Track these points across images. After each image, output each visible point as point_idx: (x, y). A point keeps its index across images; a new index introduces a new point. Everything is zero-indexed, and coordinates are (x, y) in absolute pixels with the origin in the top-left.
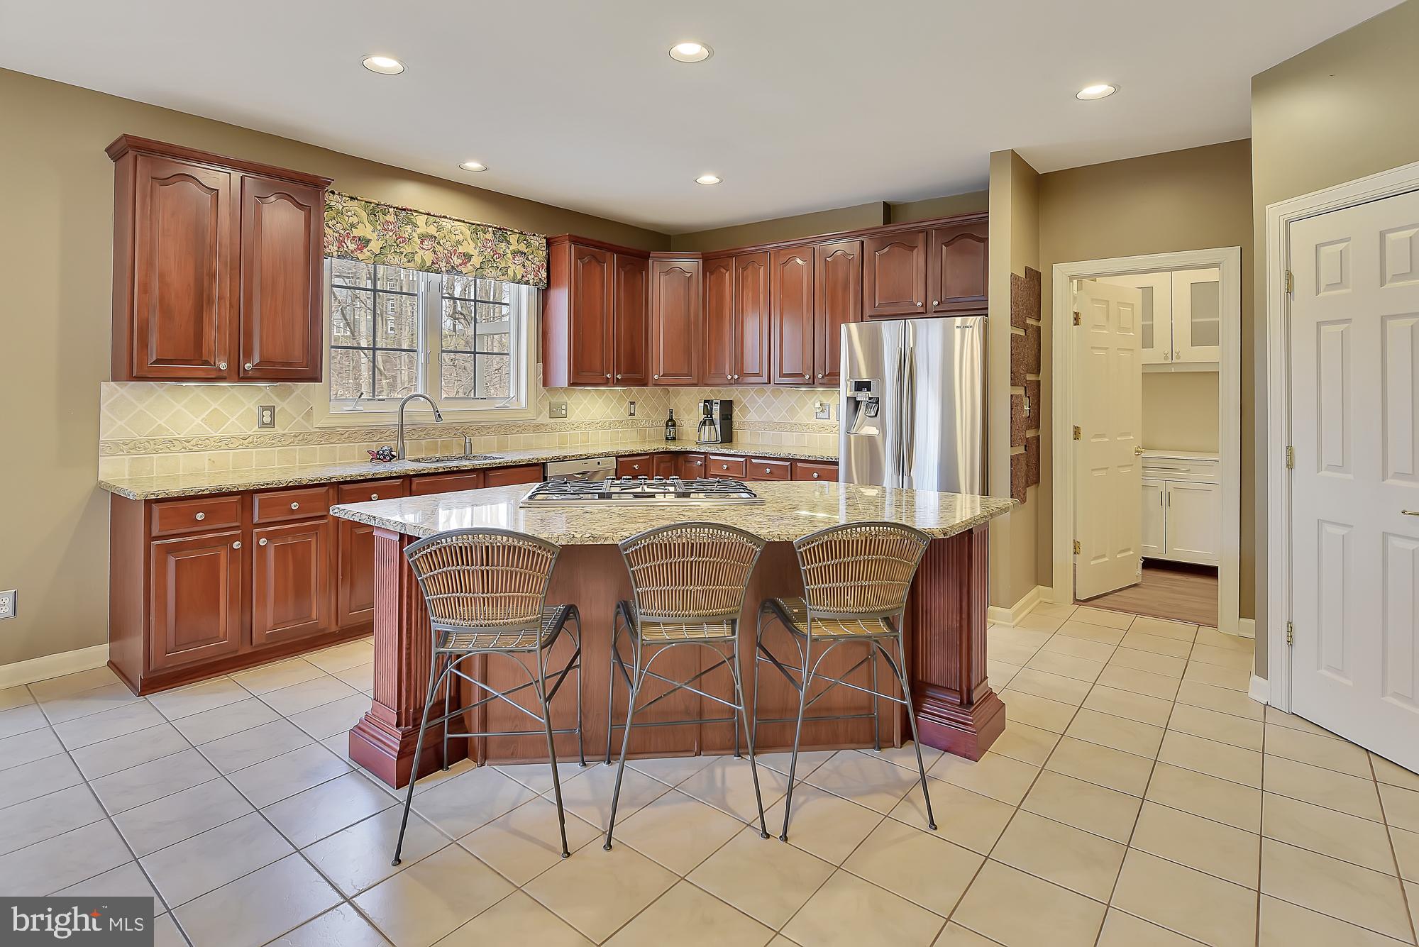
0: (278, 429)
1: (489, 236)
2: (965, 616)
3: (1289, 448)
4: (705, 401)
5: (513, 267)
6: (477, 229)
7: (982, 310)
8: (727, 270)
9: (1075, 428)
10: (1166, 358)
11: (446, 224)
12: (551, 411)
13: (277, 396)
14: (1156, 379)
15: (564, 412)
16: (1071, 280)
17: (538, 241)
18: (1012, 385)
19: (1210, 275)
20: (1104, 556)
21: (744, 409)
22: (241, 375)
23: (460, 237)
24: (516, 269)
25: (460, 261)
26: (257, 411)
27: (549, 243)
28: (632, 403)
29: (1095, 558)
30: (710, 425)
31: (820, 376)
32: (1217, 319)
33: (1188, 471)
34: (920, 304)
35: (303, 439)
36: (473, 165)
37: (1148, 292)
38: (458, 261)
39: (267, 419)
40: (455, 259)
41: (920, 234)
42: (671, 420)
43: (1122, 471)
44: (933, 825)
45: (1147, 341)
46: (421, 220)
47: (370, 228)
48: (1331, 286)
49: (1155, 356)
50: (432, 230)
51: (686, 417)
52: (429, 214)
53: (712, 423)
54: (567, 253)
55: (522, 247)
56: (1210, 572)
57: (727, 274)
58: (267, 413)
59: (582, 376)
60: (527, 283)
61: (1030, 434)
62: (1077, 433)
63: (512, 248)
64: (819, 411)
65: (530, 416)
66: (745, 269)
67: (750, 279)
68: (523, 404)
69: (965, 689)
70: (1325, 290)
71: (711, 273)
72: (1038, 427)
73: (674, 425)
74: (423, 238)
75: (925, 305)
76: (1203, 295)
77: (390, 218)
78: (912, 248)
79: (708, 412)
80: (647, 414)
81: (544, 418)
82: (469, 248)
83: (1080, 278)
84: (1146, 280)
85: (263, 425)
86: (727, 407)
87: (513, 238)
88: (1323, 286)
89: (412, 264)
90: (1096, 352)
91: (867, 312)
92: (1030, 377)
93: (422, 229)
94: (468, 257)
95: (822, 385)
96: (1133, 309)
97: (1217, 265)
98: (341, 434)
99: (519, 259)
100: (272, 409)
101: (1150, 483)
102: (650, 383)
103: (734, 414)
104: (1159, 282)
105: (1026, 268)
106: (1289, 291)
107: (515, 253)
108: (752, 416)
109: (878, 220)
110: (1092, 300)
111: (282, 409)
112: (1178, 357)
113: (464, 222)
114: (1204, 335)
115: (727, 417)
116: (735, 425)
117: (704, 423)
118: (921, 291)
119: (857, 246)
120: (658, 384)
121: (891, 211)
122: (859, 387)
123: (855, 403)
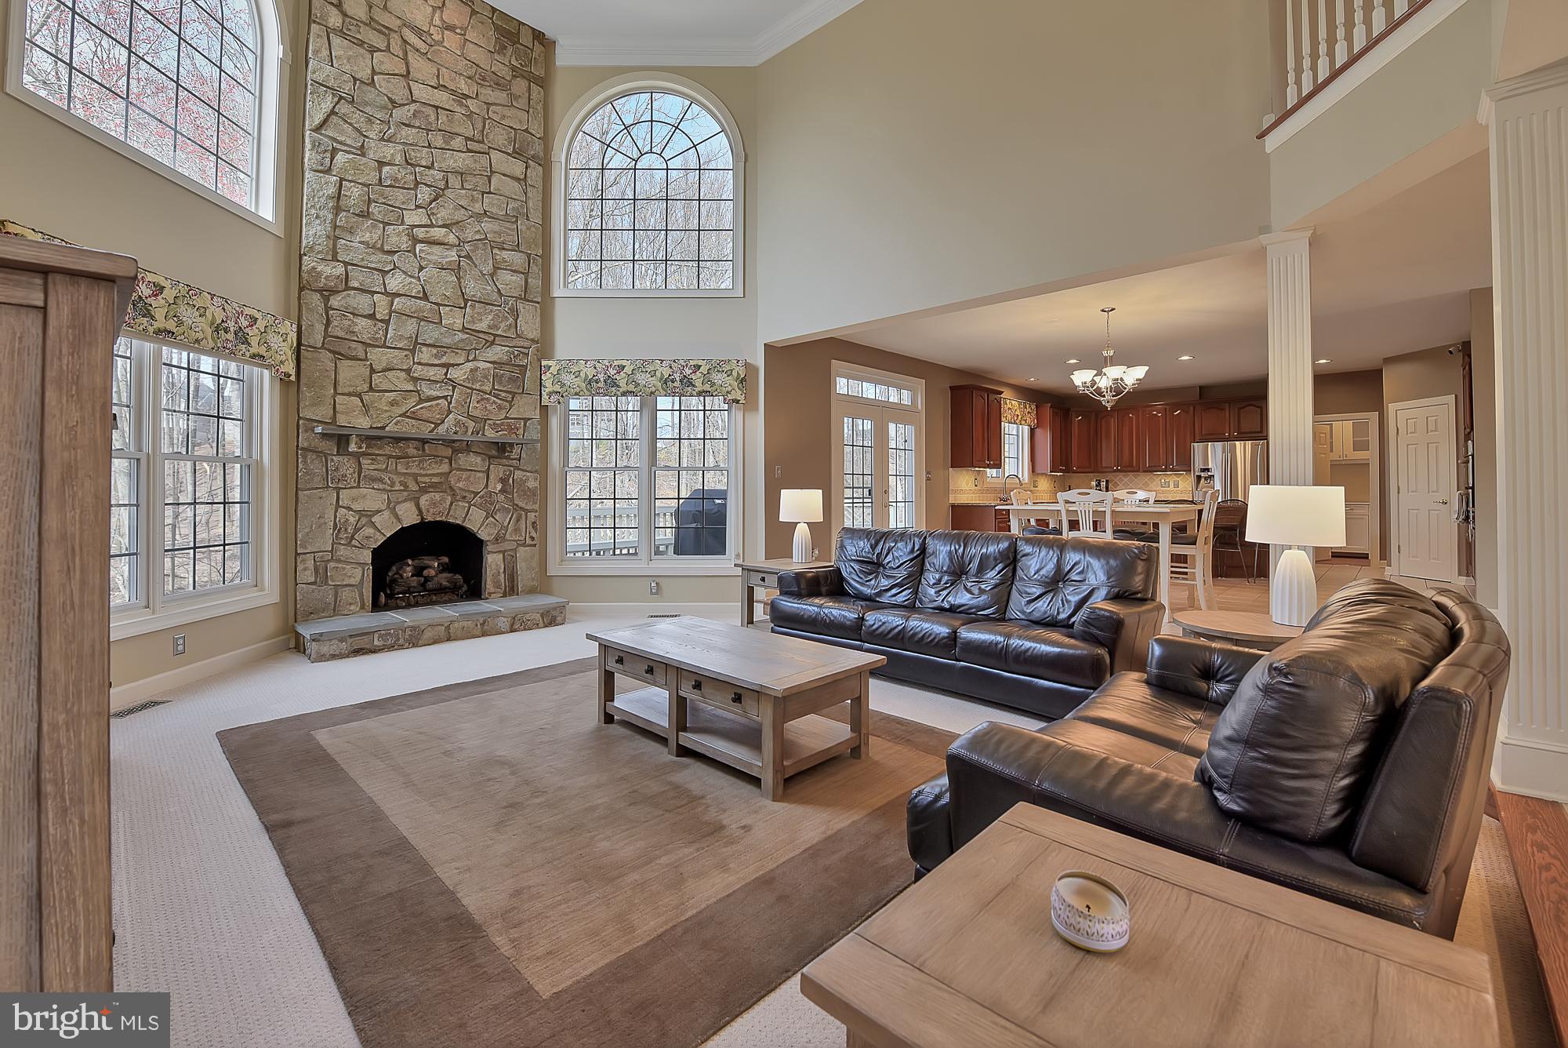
0: (978, 487)
1: (1022, 406)
3: (1398, 486)
4: (1097, 480)
5: (1027, 418)
6: (1020, 403)
8: (1112, 417)
10: (1341, 457)
11: (1013, 403)
12: (1034, 484)
13: (977, 474)
15: (1037, 485)
17: (1033, 407)
23: (1017, 408)
24: (1028, 420)
25: (1016, 418)
26: (973, 480)
27: (1037, 407)
31: (1171, 467)
32: (1367, 440)
33: (1352, 509)
34: (1227, 434)
41: (1226, 402)
48: (1411, 433)
55: (1030, 410)
57: (1112, 420)
58: (976, 481)
59: (1054, 468)
60: (1030, 426)
63: (1028, 410)
64: (1163, 483)
65: (1029, 486)
66: (1123, 417)
67: (1126, 422)
68: (1026, 481)
71: (1102, 418)
75: (1229, 435)
76: (1359, 429)
78: (1221, 409)
81: (1032, 488)
85: (975, 485)
87: (1027, 406)
88: (1409, 432)
91: (1197, 437)
95: (1179, 471)
97: (1367, 419)
99: (1029, 415)
100: (977, 479)
106: (1398, 434)
107: (1028, 413)
109: (1197, 395)
111: (979, 480)
112: (1347, 456)
113: (1017, 401)
114: (1360, 446)
115: (1107, 488)
118: (1227, 428)
119: (1192, 408)
120: (1075, 472)
121: (1203, 390)
122: (1203, 470)
123: (1199, 478)
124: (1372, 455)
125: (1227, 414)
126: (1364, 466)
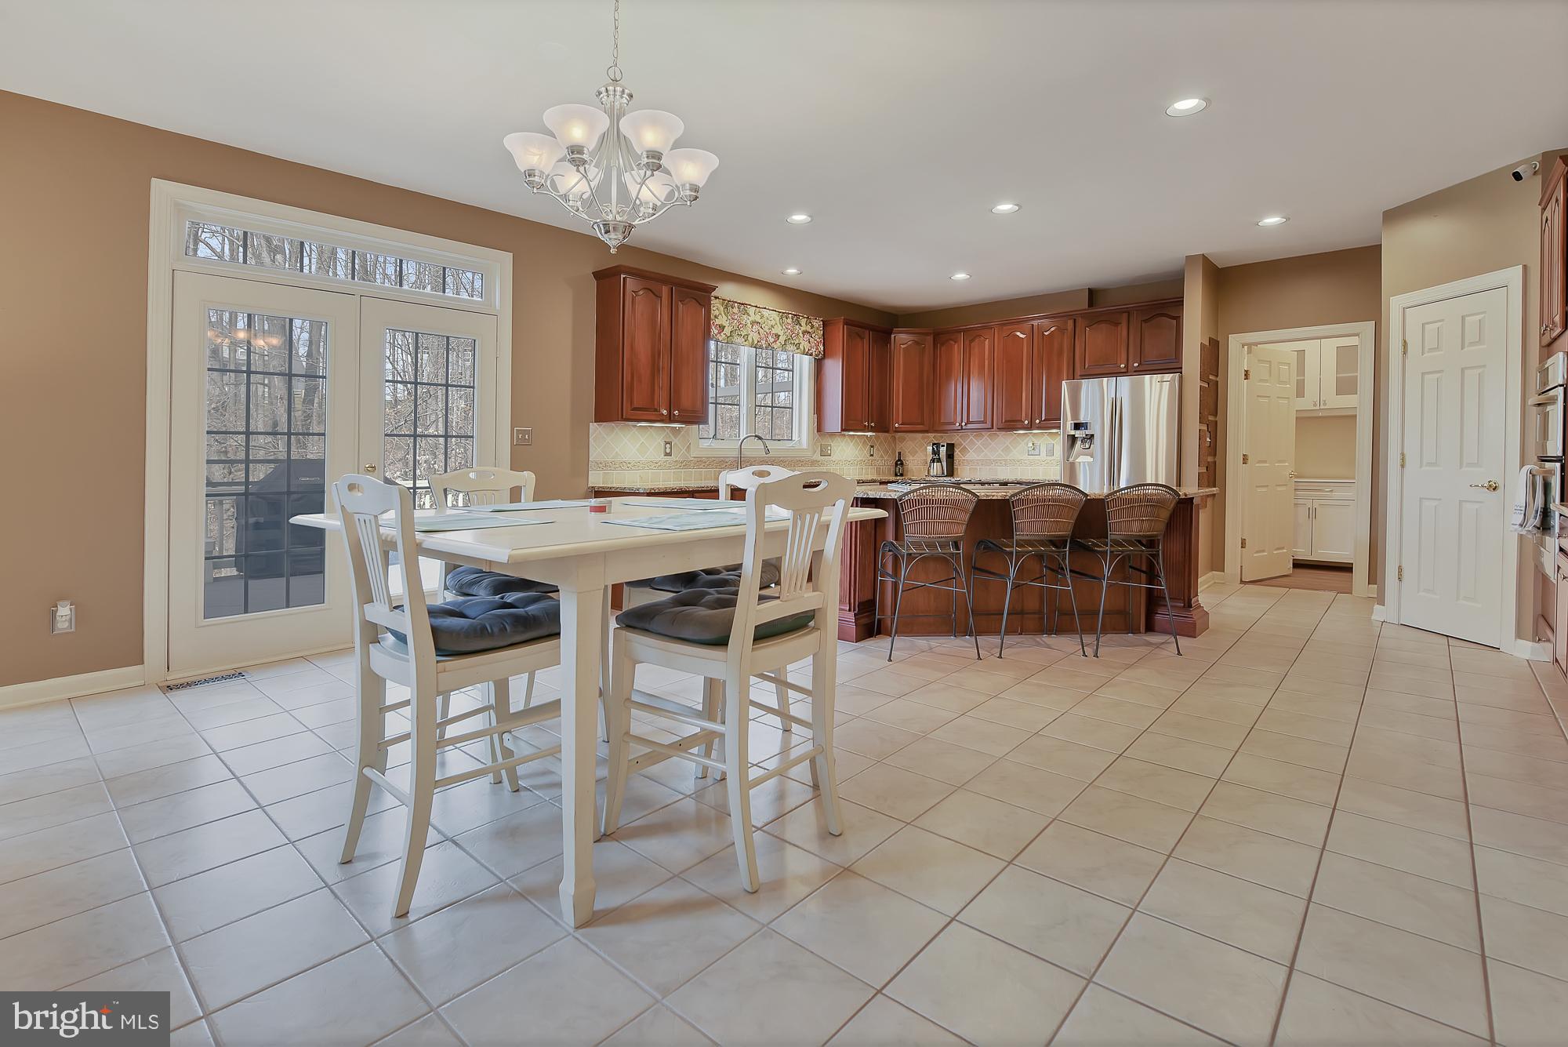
0: (673, 458)
1: (790, 321)
2: (1187, 554)
3: (1403, 454)
4: (934, 444)
5: (803, 342)
6: (784, 315)
7: (1178, 369)
8: (955, 342)
9: (1244, 455)
10: (1315, 405)
11: (766, 313)
12: (821, 451)
13: (673, 435)
14: (1306, 421)
15: (829, 452)
16: (1243, 347)
17: (817, 323)
18: (1200, 423)
19: (1353, 341)
20: (1263, 551)
21: (964, 450)
22: (672, 418)
23: (773, 323)
24: (804, 345)
25: (773, 340)
26: (663, 444)
27: (825, 324)
28: (872, 447)
29: (1257, 552)
30: (938, 462)
31: (1038, 421)
32: (1356, 374)
33: (1331, 491)
34: (1122, 366)
35: (685, 464)
36: (792, 271)
37: (1301, 353)
38: (772, 340)
39: (668, 451)
40: (770, 338)
41: (1124, 314)
42: (900, 460)
43: (1279, 489)
44: (1179, 653)
45: (1300, 393)
46: (751, 310)
47: (725, 318)
48: (1431, 350)
49: (1306, 404)
50: (757, 318)
51: (911, 458)
52: (756, 307)
53: (939, 460)
54: (840, 333)
55: (808, 328)
56: (1347, 568)
57: (956, 346)
58: (668, 446)
59: (850, 423)
60: (811, 355)
61: (1210, 459)
62: (1245, 459)
63: (803, 329)
64: (1030, 449)
65: (809, 454)
66: (971, 341)
67: (976, 350)
68: (805, 446)
69: (1186, 599)
70: (1428, 352)
71: (942, 344)
72: (1215, 455)
73: (902, 464)
74: (753, 323)
75: (1127, 366)
76: (1346, 356)
77: (736, 310)
78: (1117, 324)
79: (936, 452)
80: (882, 456)
81: (817, 457)
82: (778, 330)
83: (1250, 345)
84: (1300, 345)
85: (667, 454)
86: (951, 447)
87: (803, 321)
88: (1426, 349)
89: (746, 343)
90: (1261, 400)
91: (1078, 372)
92: (1211, 418)
93: (752, 318)
94: (778, 336)
95: (1039, 428)
96: (1289, 368)
97: (1357, 335)
98: (705, 462)
99: (807, 336)
100: (670, 443)
101: (1300, 501)
102: (891, 431)
103: (955, 454)
104: (1310, 347)
105: (1210, 338)
106: (1405, 353)
107: (804, 332)
108: (971, 455)
109: (1084, 303)
110: (1259, 360)
111: (675, 444)
112: (1325, 404)
113: (775, 311)
114: (1346, 386)
115: (950, 456)
116: (956, 462)
117: (933, 461)
118: (1124, 356)
119: (1070, 323)
120: (897, 431)
121: (1093, 295)
122: (1077, 426)
123: (1073, 439)
124: (1360, 402)
125: (1125, 333)
126: (1348, 419)
